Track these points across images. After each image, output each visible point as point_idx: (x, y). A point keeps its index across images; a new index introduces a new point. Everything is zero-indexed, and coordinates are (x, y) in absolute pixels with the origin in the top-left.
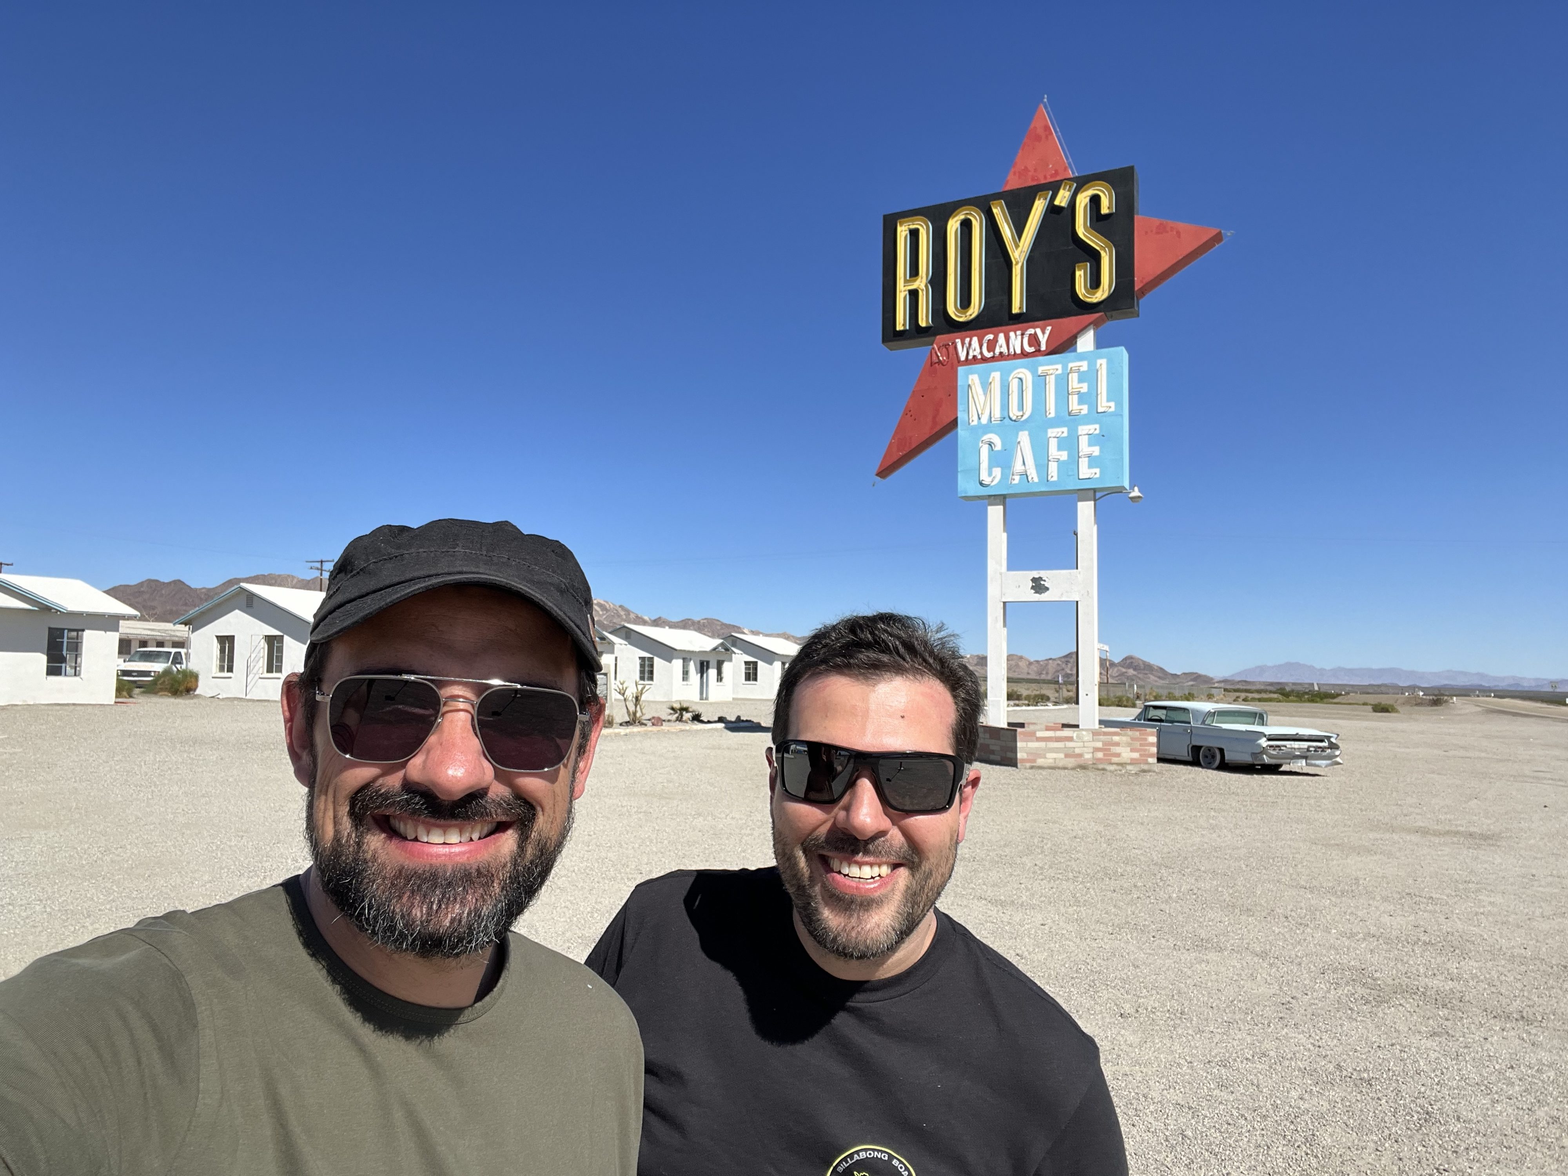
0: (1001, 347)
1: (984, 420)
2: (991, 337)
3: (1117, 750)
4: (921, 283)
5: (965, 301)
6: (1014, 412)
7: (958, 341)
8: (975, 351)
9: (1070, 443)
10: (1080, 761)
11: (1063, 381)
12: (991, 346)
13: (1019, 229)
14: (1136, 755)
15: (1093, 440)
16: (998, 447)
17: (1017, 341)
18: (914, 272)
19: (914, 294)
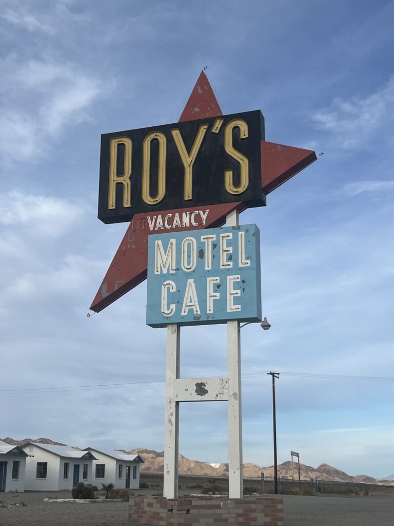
0: (177, 222)
1: (165, 271)
2: (170, 215)
4: (126, 180)
5: (153, 192)
6: (185, 266)
7: (149, 217)
8: (160, 224)
9: (221, 288)
12: (171, 221)
15: (236, 286)
16: (174, 289)
17: (186, 219)
18: (120, 172)
19: (120, 186)
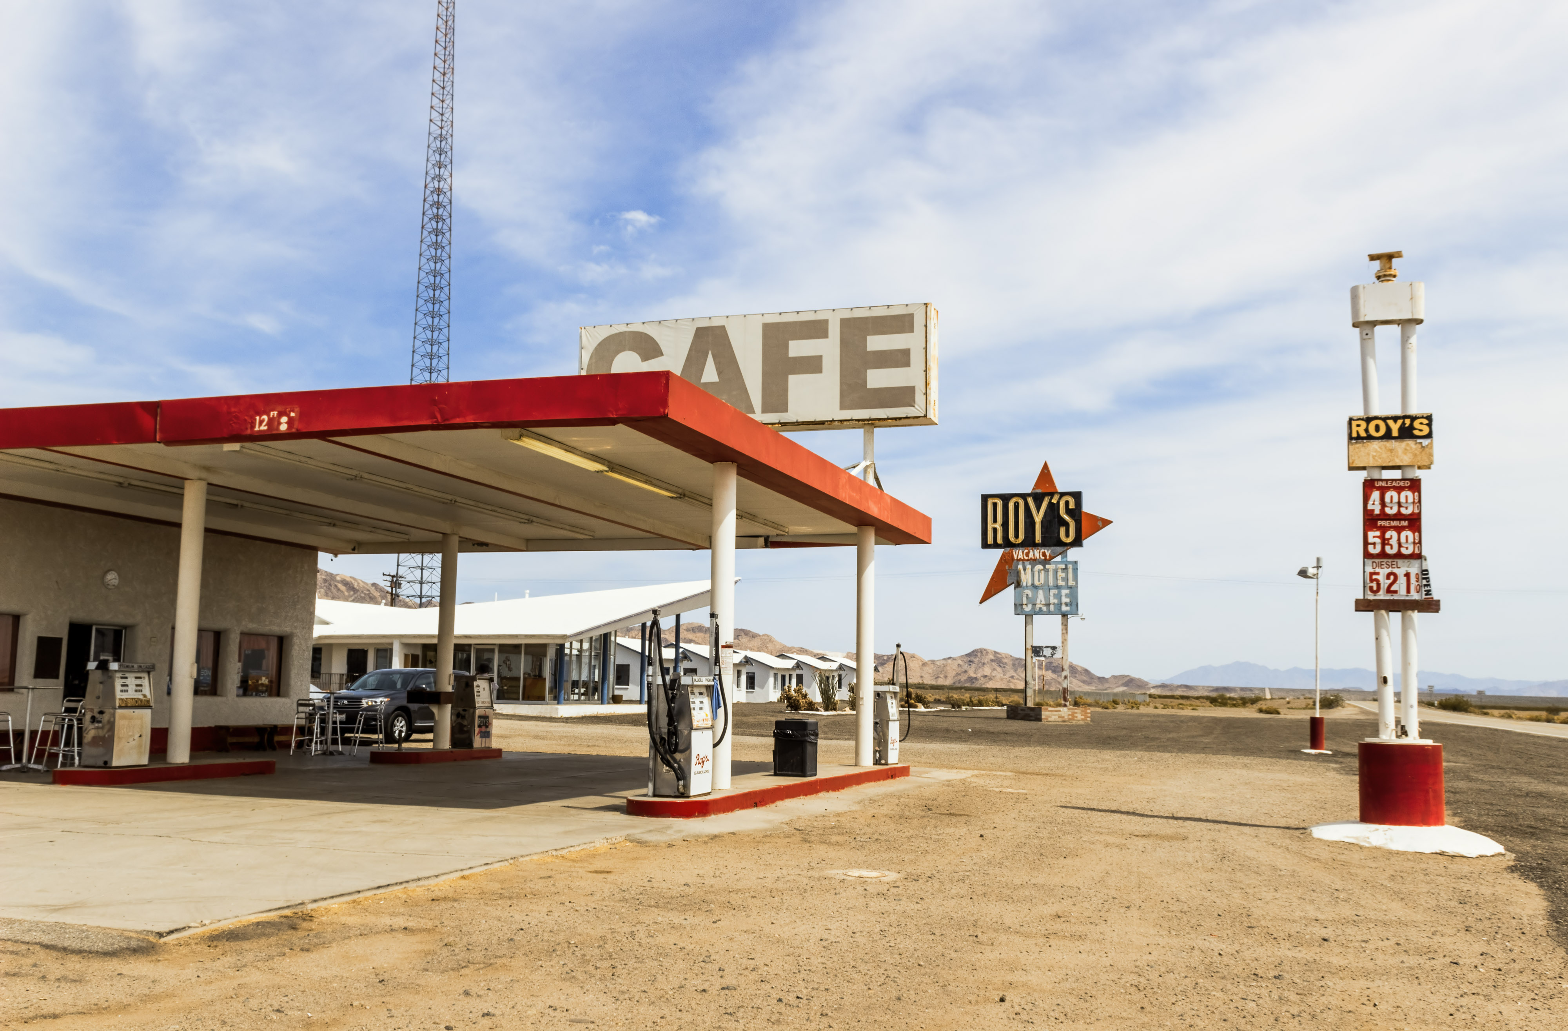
0: (1031, 556)
2: (1026, 551)
3: (1076, 715)
4: (998, 526)
5: (1017, 536)
6: (1037, 583)
7: (1014, 551)
8: (1021, 556)
9: (1058, 596)
10: (1064, 719)
11: (1056, 572)
12: (1027, 555)
13: (1038, 509)
14: (1083, 717)
15: (1066, 595)
16: (1030, 595)
17: (1036, 553)
18: (995, 521)
19: (995, 530)
